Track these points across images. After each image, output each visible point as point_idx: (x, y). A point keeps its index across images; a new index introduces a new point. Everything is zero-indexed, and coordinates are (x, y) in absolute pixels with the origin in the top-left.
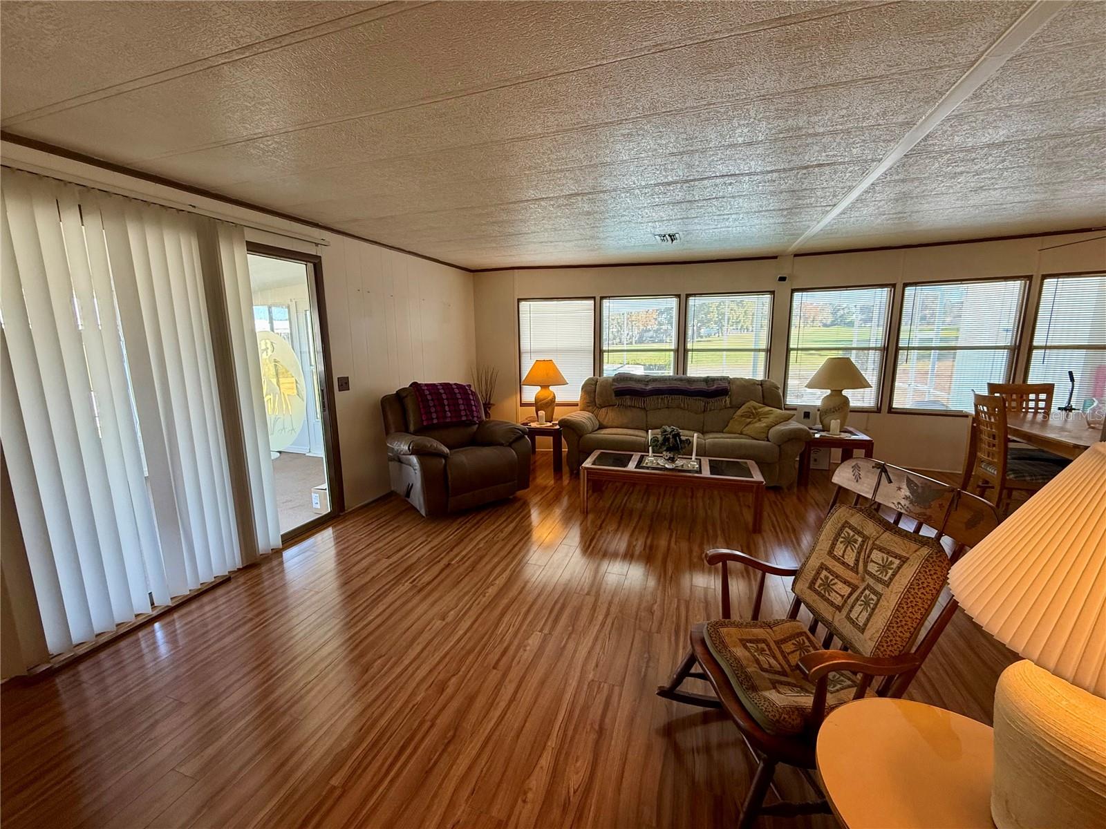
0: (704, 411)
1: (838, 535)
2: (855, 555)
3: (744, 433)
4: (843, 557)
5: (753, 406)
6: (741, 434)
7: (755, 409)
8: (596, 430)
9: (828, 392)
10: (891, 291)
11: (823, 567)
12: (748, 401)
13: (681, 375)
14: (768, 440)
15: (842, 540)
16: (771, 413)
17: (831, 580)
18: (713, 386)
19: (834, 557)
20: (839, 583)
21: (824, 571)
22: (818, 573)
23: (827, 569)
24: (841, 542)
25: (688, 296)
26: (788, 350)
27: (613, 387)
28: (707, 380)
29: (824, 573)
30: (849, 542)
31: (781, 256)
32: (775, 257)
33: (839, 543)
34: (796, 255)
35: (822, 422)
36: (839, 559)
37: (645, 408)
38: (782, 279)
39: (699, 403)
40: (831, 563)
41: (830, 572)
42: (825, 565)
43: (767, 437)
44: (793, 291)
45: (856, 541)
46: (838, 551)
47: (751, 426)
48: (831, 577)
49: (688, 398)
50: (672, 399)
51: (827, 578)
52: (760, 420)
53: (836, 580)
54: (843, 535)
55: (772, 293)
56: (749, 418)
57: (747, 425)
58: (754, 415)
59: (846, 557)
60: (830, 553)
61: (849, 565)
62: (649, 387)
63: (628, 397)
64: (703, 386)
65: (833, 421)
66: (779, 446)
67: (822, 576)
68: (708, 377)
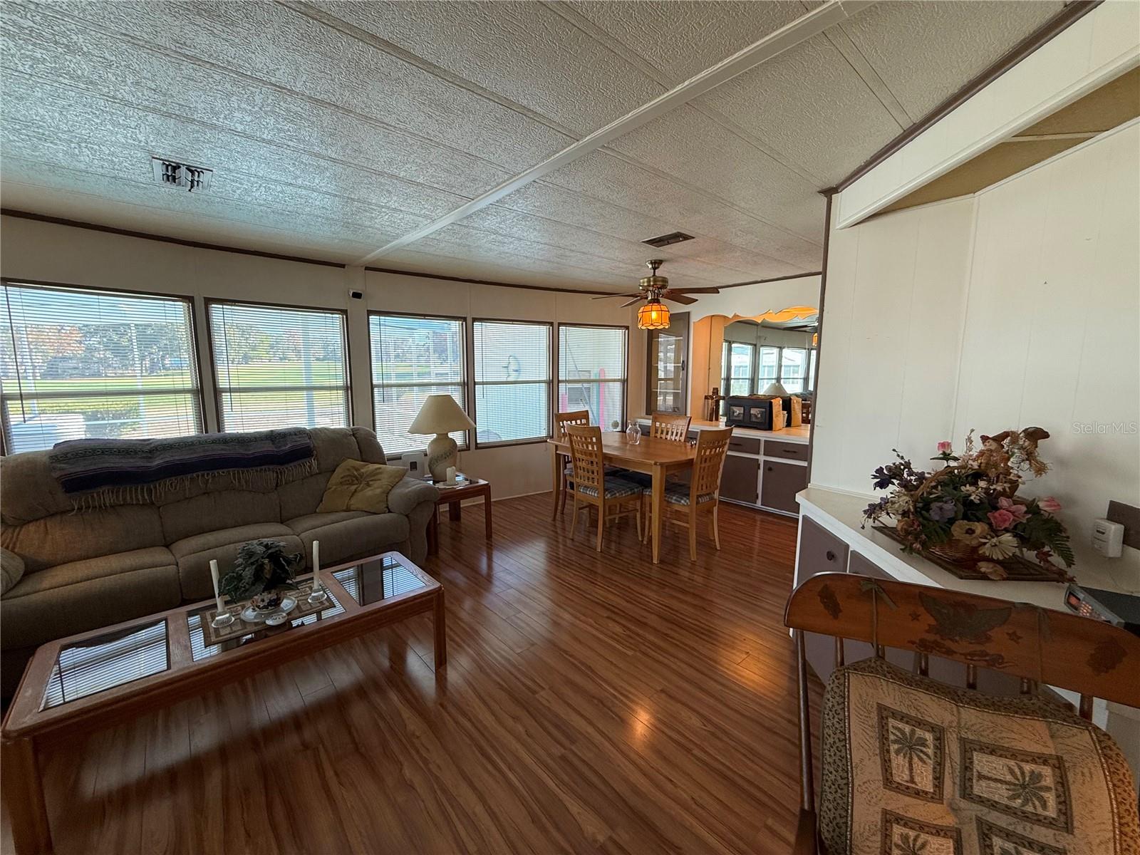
0: (277, 486)
1: (883, 738)
2: (931, 771)
3: (352, 507)
4: (912, 781)
5: (354, 467)
6: (348, 510)
7: (357, 470)
8: (19, 582)
9: (435, 436)
10: (462, 324)
11: (890, 819)
12: (344, 460)
13: (213, 433)
14: (390, 512)
15: (896, 746)
16: (381, 473)
17: (915, 840)
18: (285, 446)
19: (899, 788)
20: (930, 838)
21: (895, 826)
22: (887, 836)
23: (899, 819)
24: (898, 752)
25: (209, 301)
26: (372, 387)
27: (56, 475)
28: (273, 437)
29: (897, 830)
30: (911, 747)
31: (348, 265)
32: (343, 266)
33: (893, 755)
34: (367, 268)
35: (432, 472)
36: (908, 788)
37: (152, 503)
38: (357, 295)
39: (269, 475)
40: (900, 803)
41: (906, 823)
42: (891, 813)
43: (387, 507)
44: (370, 313)
45: (923, 742)
46: (901, 775)
47: (359, 495)
48: (912, 834)
49: (245, 469)
50: (214, 477)
51: (905, 838)
52: (368, 485)
53: (923, 837)
54: (892, 737)
55: (344, 312)
56: (352, 484)
57: (353, 494)
58: (356, 479)
59: (917, 779)
60: (888, 782)
61: (926, 793)
62: (157, 462)
63: (105, 488)
64: (268, 447)
65: (448, 469)
66: (407, 516)
67: (896, 839)
68: (272, 431)
